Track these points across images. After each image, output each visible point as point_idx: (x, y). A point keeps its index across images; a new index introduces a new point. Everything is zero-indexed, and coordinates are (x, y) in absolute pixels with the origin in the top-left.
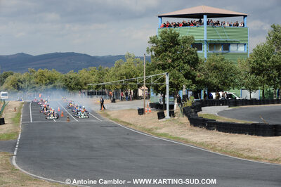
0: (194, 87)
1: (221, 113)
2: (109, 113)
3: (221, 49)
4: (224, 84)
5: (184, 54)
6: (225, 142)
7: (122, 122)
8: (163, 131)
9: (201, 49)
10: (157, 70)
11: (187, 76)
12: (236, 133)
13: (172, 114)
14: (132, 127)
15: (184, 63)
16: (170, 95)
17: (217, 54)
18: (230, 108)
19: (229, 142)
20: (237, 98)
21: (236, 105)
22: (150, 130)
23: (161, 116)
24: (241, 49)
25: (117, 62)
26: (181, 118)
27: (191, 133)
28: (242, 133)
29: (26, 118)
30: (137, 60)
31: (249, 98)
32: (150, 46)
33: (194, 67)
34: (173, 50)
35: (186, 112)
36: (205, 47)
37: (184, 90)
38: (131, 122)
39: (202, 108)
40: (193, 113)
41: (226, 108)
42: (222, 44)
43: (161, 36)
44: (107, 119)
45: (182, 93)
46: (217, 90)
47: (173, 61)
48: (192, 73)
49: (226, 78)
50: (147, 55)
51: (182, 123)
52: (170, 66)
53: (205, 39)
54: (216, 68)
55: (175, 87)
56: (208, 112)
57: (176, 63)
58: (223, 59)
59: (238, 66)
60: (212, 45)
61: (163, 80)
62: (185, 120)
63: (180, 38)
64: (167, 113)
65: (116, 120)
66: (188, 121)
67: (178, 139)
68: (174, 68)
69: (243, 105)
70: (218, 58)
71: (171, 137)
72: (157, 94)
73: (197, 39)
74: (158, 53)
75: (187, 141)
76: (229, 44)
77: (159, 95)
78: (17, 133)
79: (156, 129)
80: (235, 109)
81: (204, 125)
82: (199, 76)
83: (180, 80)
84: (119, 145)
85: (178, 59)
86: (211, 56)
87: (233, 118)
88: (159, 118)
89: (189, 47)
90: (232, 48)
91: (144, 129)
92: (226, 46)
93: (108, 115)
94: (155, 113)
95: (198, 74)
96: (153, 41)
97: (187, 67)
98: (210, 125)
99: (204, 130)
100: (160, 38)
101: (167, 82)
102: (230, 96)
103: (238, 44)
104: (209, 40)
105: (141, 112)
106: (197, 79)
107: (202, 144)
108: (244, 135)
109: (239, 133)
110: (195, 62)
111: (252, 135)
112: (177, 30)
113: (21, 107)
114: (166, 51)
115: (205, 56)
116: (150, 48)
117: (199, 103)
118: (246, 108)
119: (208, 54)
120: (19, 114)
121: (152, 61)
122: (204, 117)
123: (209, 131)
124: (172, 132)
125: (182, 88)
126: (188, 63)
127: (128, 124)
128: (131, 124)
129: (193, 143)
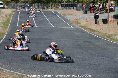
2: (80, 22)
7: (89, 29)
14: (96, 33)
22: (110, 36)
29: (14, 23)
38: (96, 29)
44: (78, 27)
65: (85, 27)
79: (115, 35)
84: (80, 47)
91: (105, 35)
93: (79, 23)
113: (11, 14)
120: (8, 20)
127: (93, 31)
128: (95, 31)
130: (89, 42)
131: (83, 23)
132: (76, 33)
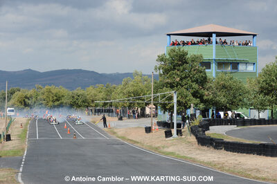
0: (202, 106)
1: (228, 133)
2: (115, 131)
3: (229, 69)
4: (232, 103)
5: (192, 72)
6: (232, 162)
8: (170, 150)
9: (210, 68)
10: (165, 88)
11: (195, 95)
12: (244, 153)
13: (179, 132)
14: (139, 145)
15: (192, 81)
16: (178, 114)
17: (226, 73)
18: (239, 128)
19: (236, 162)
20: (246, 118)
21: (244, 125)
22: (157, 149)
23: (168, 134)
24: (250, 68)
25: (125, 79)
26: (189, 137)
27: (198, 152)
28: (250, 153)
29: (33, 135)
30: (145, 79)
31: (257, 118)
32: (159, 64)
33: (202, 86)
34: (181, 68)
35: (193, 131)
36: (213, 66)
37: (192, 108)
38: (137, 140)
39: (210, 127)
40: (201, 133)
41: (234, 127)
42: (231, 63)
43: (169, 54)
44: (114, 137)
45: (190, 112)
46: (226, 109)
47: (181, 79)
48: (200, 92)
49: (235, 97)
50: (155, 73)
51: (189, 142)
52: (178, 84)
53: (214, 57)
54: (224, 87)
55: (183, 106)
56: (216, 131)
57: (184, 82)
58: (231, 79)
59: (246, 86)
60: (221, 64)
61: (171, 98)
62: (193, 139)
63: (188, 56)
64: (174, 131)
65: (123, 138)
66: (196, 140)
67: (186, 158)
68: (183, 86)
69: (251, 125)
70: (227, 77)
71: (178, 156)
72: (164, 113)
73: (206, 58)
74: (166, 71)
75: (194, 160)
76: (238, 63)
77: (167, 113)
78: (23, 150)
79: (163, 147)
80: (244, 129)
81: (211, 144)
82: (207, 95)
83: (188, 98)
85: (186, 77)
86: (220, 75)
87: (241, 137)
88: (167, 136)
89: (198, 66)
90: (241, 67)
91: (151, 147)
92: (235, 65)
93: (114, 133)
94: (162, 131)
95: (206, 93)
96: (161, 59)
97: (195, 86)
98: (217, 144)
99: (212, 149)
100: (168, 57)
101: (175, 100)
102: (239, 115)
103: (246, 63)
104: (218, 58)
105: (148, 130)
106: (205, 98)
107: (209, 164)
108: (252, 155)
109: (247, 153)
110: (203, 81)
111: (260, 154)
112: (186, 48)
113: (27, 124)
114: (174, 69)
115: (214, 75)
116: (158, 66)
117: (207, 122)
118: (254, 128)
119: (217, 73)
120: (25, 131)
121: (161, 79)
122: (212, 136)
123: (216, 150)
124: (179, 151)
125: (190, 107)
126: (196, 81)
127: (135, 142)
128: (138, 142)
129: (201, 162)
130: (134, 157)
131: (120, 132)
132: (115, 146)
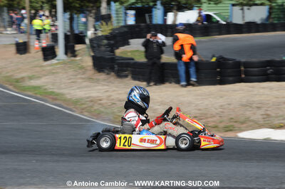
20: (221, 22)
27: (85, 84)
64: (60, 49)
69: (221, 34)
79: (31, 78)
81: (112, 69)
88: (46, 58)
129: (65, 100)
